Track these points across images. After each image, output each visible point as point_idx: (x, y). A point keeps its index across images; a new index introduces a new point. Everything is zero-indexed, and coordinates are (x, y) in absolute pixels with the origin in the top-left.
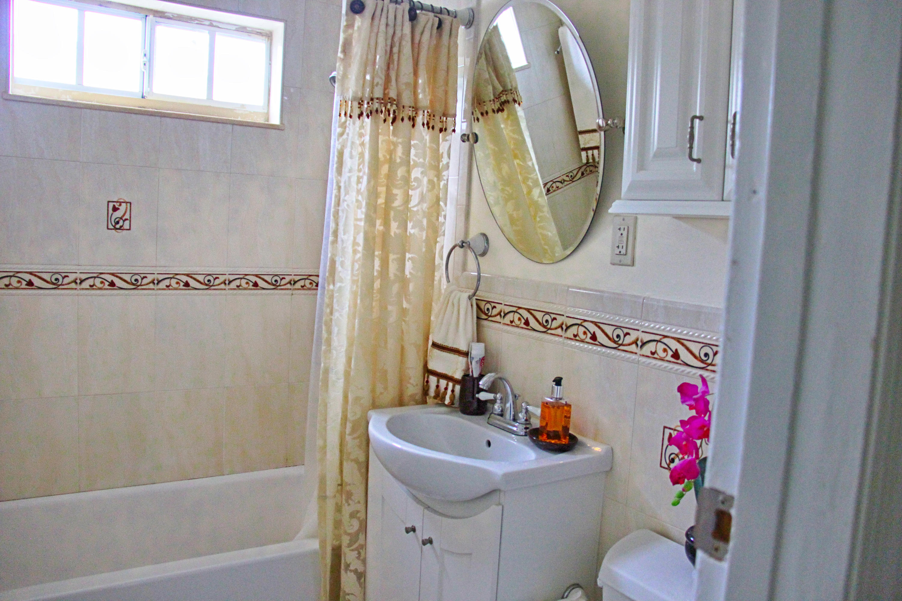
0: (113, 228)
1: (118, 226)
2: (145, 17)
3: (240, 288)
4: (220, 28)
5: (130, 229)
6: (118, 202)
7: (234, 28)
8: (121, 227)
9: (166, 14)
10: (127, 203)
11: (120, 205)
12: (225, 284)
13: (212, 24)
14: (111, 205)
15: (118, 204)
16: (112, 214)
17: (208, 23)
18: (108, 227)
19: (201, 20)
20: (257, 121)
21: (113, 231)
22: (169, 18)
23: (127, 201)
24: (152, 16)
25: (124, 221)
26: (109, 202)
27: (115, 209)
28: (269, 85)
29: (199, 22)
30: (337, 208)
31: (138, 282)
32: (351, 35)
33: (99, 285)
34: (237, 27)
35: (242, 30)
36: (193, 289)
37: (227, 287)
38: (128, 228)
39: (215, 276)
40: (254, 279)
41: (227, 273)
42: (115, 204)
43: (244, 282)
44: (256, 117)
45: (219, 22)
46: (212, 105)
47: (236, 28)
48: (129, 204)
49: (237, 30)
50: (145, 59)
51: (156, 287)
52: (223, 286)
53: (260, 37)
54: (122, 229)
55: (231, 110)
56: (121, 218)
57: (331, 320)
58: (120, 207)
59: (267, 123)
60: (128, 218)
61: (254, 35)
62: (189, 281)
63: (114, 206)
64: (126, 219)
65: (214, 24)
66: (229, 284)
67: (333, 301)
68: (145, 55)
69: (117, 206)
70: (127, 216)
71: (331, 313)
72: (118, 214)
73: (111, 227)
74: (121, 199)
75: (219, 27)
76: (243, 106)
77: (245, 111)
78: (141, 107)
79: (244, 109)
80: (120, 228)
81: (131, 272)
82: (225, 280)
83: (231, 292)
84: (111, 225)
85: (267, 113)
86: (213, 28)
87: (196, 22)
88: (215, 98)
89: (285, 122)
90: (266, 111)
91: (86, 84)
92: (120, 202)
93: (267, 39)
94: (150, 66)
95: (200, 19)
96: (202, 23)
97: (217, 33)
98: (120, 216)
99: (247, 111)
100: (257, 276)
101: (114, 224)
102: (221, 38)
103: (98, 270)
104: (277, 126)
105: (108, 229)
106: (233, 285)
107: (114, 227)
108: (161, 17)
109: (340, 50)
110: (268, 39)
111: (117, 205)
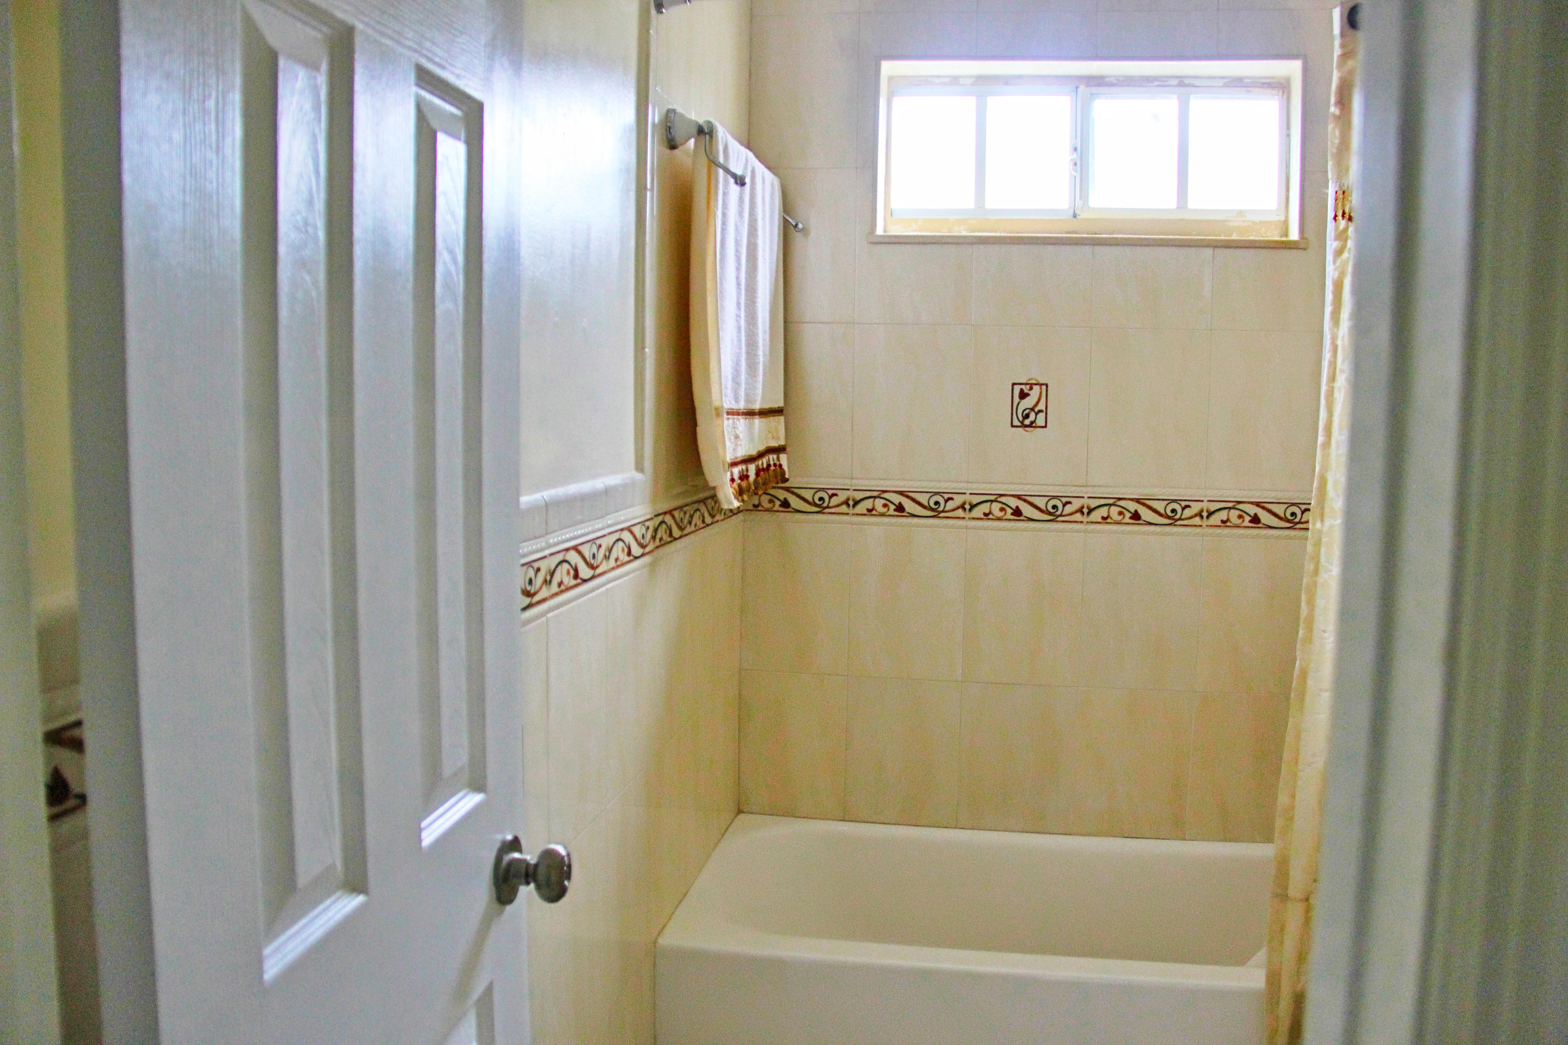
0: (1019, 424)
1: (1027, 422)
2: (1075, 89)
3: (1228, 524)
4: (1196, 87)
5: (1045, 427)
6: (1027, 384)
7: (1221, 83)
8: (1032, 423)
9: (1106, 80)
10: (1041, 385)
11: (1031, 389)
12: (1202, 517)
13: (1182, 82)
14: (1017, 389)
15: (1028, 387)
16: (1019, 403)
17: (1175, 82)
18: (1012, 423)
19: (1164, 79)
20: (1267, 237)
21: (1020, 429)
22: (1112, 85)
23: (1041, 381)
24: (1084, 86)
25: (1037, 414)
26: (1014, 384)
27: (1023, 395)
28: (1286, 173)
29: (1160, 83)
30: (1331, 385)
31: (1057, 510)
32: (1351, 72)
33: (997, 513)
34: (1225, 80)
35: (1237, 83)
36: (1145, 524)
37: (1205, 522)
38: (1043, 424)
39: (1183, 504)
40: (1253, 510)
41: (1205, 499)
42: (1023, 387)
43: (1234, 514)
44: (1263, 230)
45: (1195, 77)
46: (1187, 216)
47: (1225, 83)
48: (1044, 387)
49: (1226, 86)
50: (1075, 156)
51: (1085, 519)
52: (1197, 520)
53: (1269, 91)
54: (1034, 427)
55: (1221, 221)
56: (1032, 409)
57: (1315, 584)
58: (1030, 392)
59: (1284, 239)
60: (1044, 409)
61: (1257, 89)
62: (1139, 511)
63: (1022, 390)
64: (1040, 411)
65: (1187, 81)
66: (1208, 517)
67: (1319, 551)
68: (1075, 149)
69: (1026, 391)
70: (1041, 406)
71: (1316, 572)
72: (1028, 403)
73: (1016, 423)
74: (1032, 379)
75: (1194, 86)
76: (1240, 213)
77: (1244, 221)
78: (1070, 233)
79: (1244, 219)
80: (1030, 425)
81: (1047, 494)
82: (1202, 511)
83: (1211, 530)
84: (1017, 420)
85: (1285, 220)
86: (1182, 90)
87: (1156, 83)
88: (1191, 205)
89: (1310, 234)
90: (1283, 219)
91: (989, 204)
92: (1031, 384)
93: (1281, 93)
94: (1081, 165)
95: (1162, 77)
96: (1165, 83)
97: (1191, 96)
98: (1031, 407)
99: (1248, 221)
100: (1258, 504)
101: (1021, 419)
102: (1199, 104)
103: (998, 490)
104: (1294, 242)
105: (1013, 426)
106: (1216, 519)
107: (1022, 422)
108: (1099, 85)
109: (1333, 100)
110: (1283, 92)
111: (1026, 389)
